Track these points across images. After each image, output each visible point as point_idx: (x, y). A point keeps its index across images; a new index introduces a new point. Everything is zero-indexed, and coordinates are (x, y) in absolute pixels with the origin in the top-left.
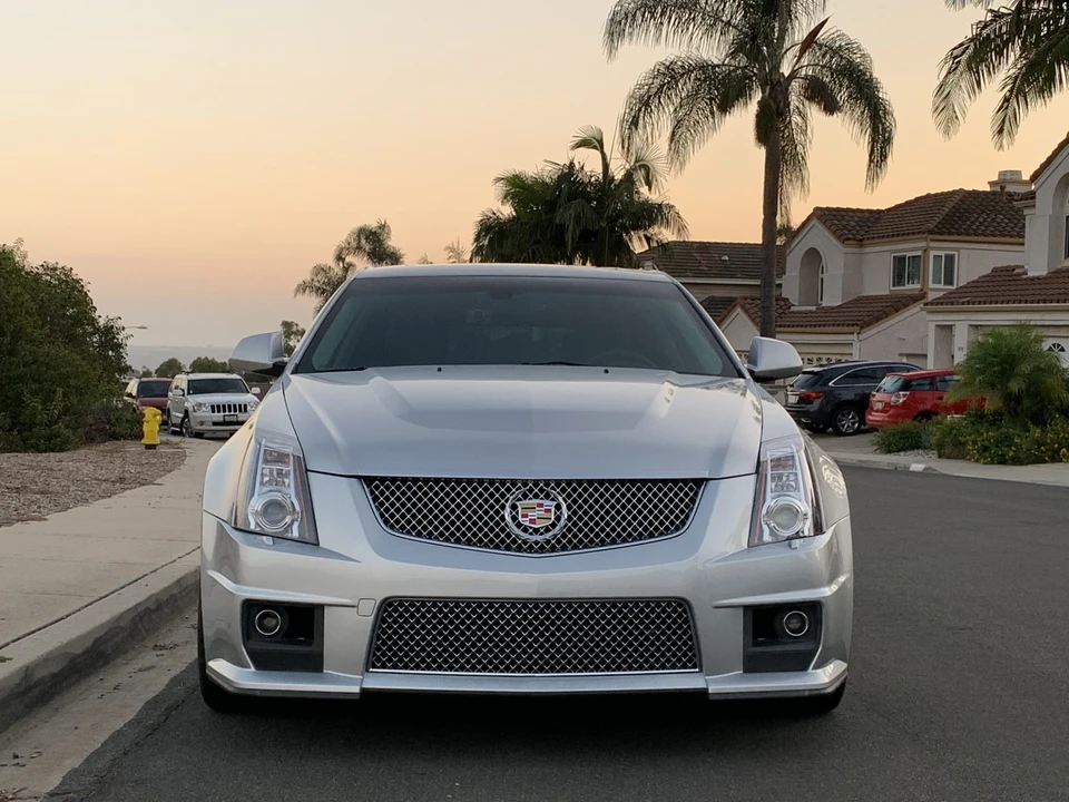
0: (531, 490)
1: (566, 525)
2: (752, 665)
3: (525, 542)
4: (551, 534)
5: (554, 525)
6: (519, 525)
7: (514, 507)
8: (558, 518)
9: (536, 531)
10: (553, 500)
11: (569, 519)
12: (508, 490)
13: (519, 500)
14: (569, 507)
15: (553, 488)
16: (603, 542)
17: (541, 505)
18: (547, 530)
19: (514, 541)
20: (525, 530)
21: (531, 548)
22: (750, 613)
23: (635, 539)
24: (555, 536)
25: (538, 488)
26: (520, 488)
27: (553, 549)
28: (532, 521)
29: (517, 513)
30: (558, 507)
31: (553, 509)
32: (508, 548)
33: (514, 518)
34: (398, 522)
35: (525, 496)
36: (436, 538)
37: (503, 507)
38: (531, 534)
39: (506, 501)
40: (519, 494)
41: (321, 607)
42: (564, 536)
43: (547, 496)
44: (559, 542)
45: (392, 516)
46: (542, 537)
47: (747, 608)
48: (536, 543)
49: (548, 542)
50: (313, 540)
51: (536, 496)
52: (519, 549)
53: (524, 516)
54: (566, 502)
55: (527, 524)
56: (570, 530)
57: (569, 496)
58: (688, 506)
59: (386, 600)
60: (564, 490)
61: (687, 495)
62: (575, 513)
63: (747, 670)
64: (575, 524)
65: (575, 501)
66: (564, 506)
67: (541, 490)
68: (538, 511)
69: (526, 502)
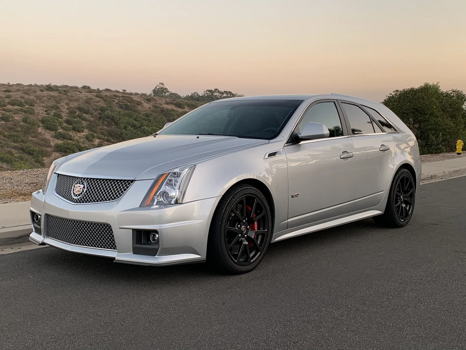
0: (79, 181)
1: (85, 194)
2: (136, 251)
3: (74, 199)
5: (81, 193)
6: (74, 193)
8: (83, 191)
9: (76, 195)
10: (84, 185)
11: (86, 191)
12: (76, 180)
14: (87, 187)
15: (85, 181)
16: (94, 201)
17: (79, 186)
18: (79, 195)
19: (72, 198)
20: (74, 195)
22: (135, 232)
23: (104, 201)
24: (80, 197)
25: (81, 180)
27: (80, 202)
28: (76, 192)
29: (74, 188)
30: (84, 187)
32: (70, 200)
33: (73, 190)
34: (58, 189)
39: (74, 184)
41: (40, 215)
42: (83, 198)
43: (83, 183)
44: (81, 200)
46: (77, 197)
47: (133, 230)
48: (76, 200)
49: (78, 200)
51: (80, 183)
53: (75, 190)
54: (87, 185)
56: (85, 196)
57: (89, 184)
58: (125, 190)
59: (47, 214)
60: (88, 182)
61: (126, 186)
62: (88, 190)
63: (134, 253)
64: (87, 194)
65: (90, 186)
66: (86, 187)
67: (82, 181)
68: (78, 188)
69: (77, 185)
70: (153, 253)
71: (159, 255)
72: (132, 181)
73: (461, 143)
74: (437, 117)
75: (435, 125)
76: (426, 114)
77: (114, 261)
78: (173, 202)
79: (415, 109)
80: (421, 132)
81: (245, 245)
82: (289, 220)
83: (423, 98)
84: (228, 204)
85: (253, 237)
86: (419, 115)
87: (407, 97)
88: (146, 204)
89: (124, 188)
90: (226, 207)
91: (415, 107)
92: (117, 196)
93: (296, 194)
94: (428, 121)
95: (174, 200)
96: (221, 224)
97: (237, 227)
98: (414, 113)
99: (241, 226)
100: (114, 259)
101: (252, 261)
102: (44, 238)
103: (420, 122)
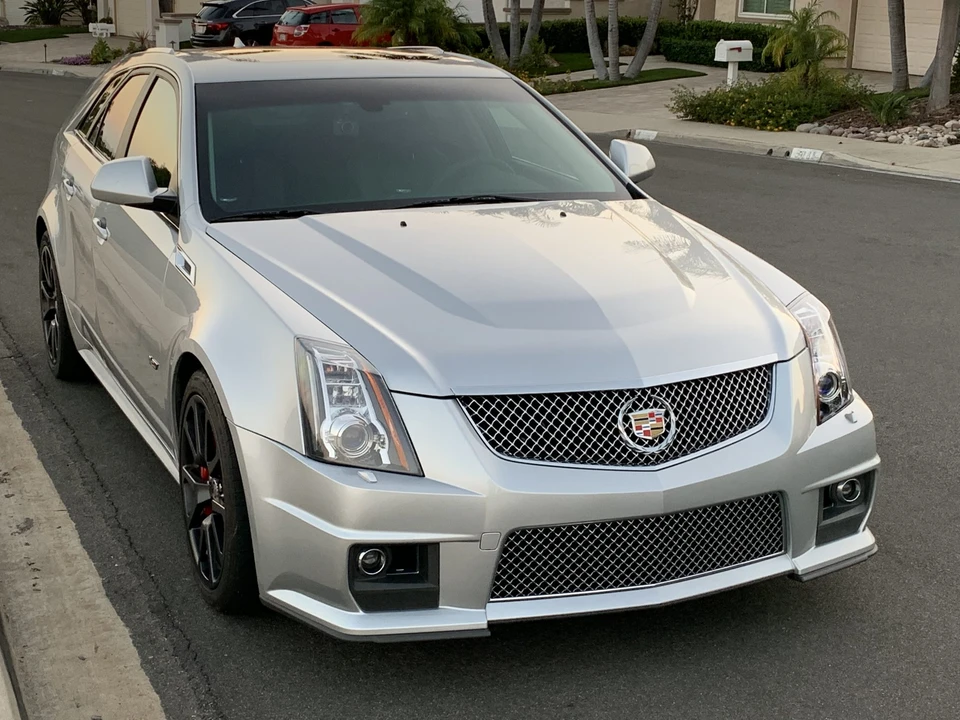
0: (640, 400)
1: (676, 432)
3: (641, 455)
4: (665, 443)
6: (634, 438)
7: (626, 419)
8: (668, 426)
10: (661, 407)
11: (678, 425)
12: (617, 401)
13: (630, 411)
14: (676, 413)
15: (659, 395)
16: (707, 445)
18: (661, 440)
19: (630, 456)
20: (640, 442)
21: (648, 460)
22: (822, 494)
24: (668, 445)
26: (628, 399)
27: (667, 459)
28: (647, 433)
29: (631, 425)
30: (667, 414)
31: (662, 417)
32: (624, 463)
33: (628, 431)
34: (506, 444)
35: (635, 407)
36: (549, 459)
37: (615, 420)
38: (647, 446)
39: (617, 413)
40: (628, 405)
41: (436, 545)
42: (675, 444)
43: (656, 405)
44: (671, 450)
45: (499, 438)
46: (657, 448)
48: (653, 455)
49: (662, 453)
50: (415, 471)
51: (646, 406)
52: (636, 462)
53: (638, 428)
54: (672, 407)
55: (642, 436)
56: (679, 437)
58: (766, 393)
62: (681, 418)
63: (818, 543)
64: (683, 430)
66: (671, 411)
68: (650, 421)
69: (637, 413)
72: (770, 367)
102: (485, 607)
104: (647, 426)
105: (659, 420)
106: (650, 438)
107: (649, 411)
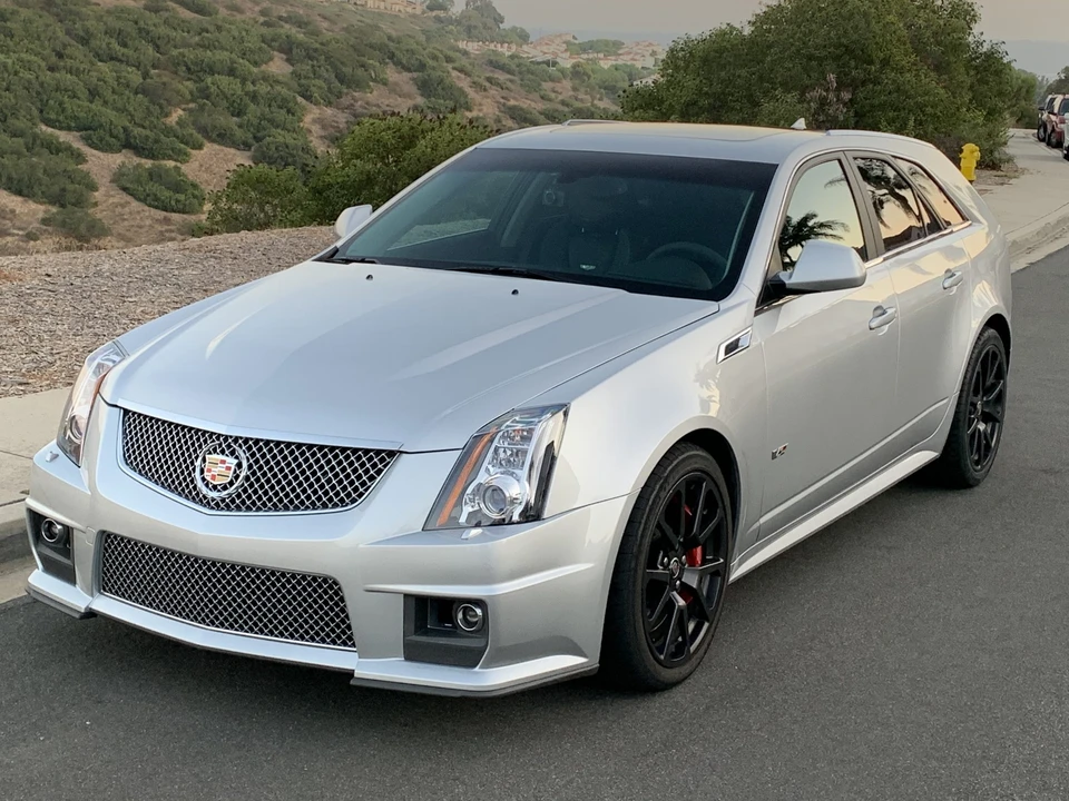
0: (220, 445)
1: (243, 485)
2: (413, 654)
3: (205, 497)
4: (226, 492)
5: (231, 483)
6: (204, 479)
7: (204, 460)
8: (237, 477)
9: (215, 487)
10: (237, 458)
11: (247, 478)
12: (205, 441)
13: (210, 453)
14: (250, 467)
15: (240, 446)
16: (275, 507)
17: (223, 462)
18: (225, 488)
19: (198, 494)
20: (207, 485)
21: (209, 503)
22: (412, 602)
23: (307, 508)
24: (230, 495)
25: (227, 444)
26: (213, 441)
27: (228, 507)
28: (213, 477)
30: (239, 465)
31: (234, 467)
32: (193, 500)
33: (202, 471)
35: (215, 450)
37: (197, 458)
38: (211, 490)
40: (211, 447)
41: (72, 529)
42: (239, 496)
43: (232, 453)
44: (233, 501)
46: (219, 494)
47: (407, 596)
48: (213, 500)
49: (223, 500)
51: (223, 452)
52: (201, 503)
53: (209, 471)
54: (248, 460)
55: (208, 478)
56: (245, 491)
57: (253, 455)
58: (372, 478)
59: (104, 532)
60: (250, 448)
61: (374, 466)
62: (254, 473)
63: (409, 658)
64: (251, 485)
65: (257, 461)
66: (245, 464)
67: (229, 446)
68: (219, 467)
69: (214, 456)
70: (469, 659)
71: (487, 666)
72: (391, 454)
73: (972, 152)
74: (901, 71)
75: (895, 95)
76: (871, 62)
77: (352, 682)
78: (516, 518)
79: (841, 45)
80: (856, 114)
81: (681, 610)
82: (762, 520)
83: (865, 14)
84: (650, 510)
85: (695, 586)
86: (853, 63)
87: (820, 10)
88: (440, 520)
89: (367, 471)
90: (648, 517)
91: (844, 40)
92: (349, 495)
93: (781, 448)
94: (876, 82)
95: (520, 509)
96: (636, 565)
97: (662, 564)
98: (837, 58)
99: (669, 560)
100: (349, 674)
101: (692, 648)
102: (92, 596)
103: (854, 85)
104: (217, 470)
105: (228, 468)
106: (215, 483)
107: (224, 457)
